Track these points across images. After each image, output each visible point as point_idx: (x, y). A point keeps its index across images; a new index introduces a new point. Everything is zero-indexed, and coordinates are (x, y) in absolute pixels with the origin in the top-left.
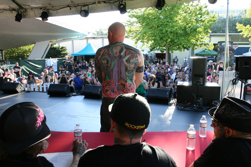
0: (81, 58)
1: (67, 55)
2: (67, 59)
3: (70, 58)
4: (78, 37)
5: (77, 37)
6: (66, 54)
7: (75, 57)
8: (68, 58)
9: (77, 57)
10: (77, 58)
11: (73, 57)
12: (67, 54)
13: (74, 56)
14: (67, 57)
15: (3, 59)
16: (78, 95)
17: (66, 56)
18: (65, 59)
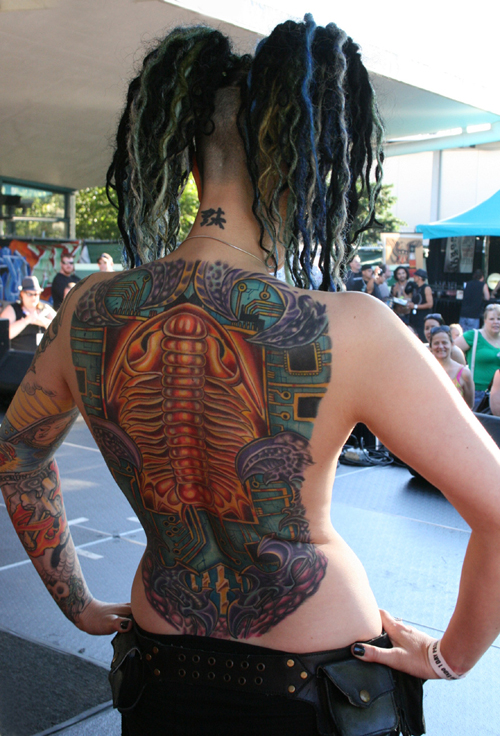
0: (472, 252)
1: (391, 230)
2: (388, 251)
3: (404, 246)
4: (464, 133)
5: (458, 131)
6: (386, 226)
7: (437, 245)
8: (397, 250)
9: (449, 244)
10: (449, 251)
11: (426, 242)
12: (390, 223)
13: (432, 241)
14: (387, 242)
15: (68, 235)
16: (372, 464)
17: (384, 236)
18: (378, 254)
